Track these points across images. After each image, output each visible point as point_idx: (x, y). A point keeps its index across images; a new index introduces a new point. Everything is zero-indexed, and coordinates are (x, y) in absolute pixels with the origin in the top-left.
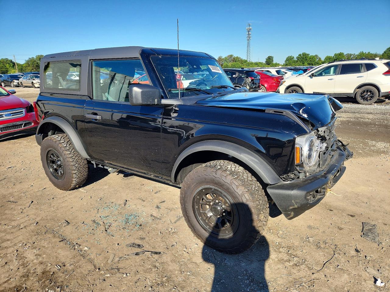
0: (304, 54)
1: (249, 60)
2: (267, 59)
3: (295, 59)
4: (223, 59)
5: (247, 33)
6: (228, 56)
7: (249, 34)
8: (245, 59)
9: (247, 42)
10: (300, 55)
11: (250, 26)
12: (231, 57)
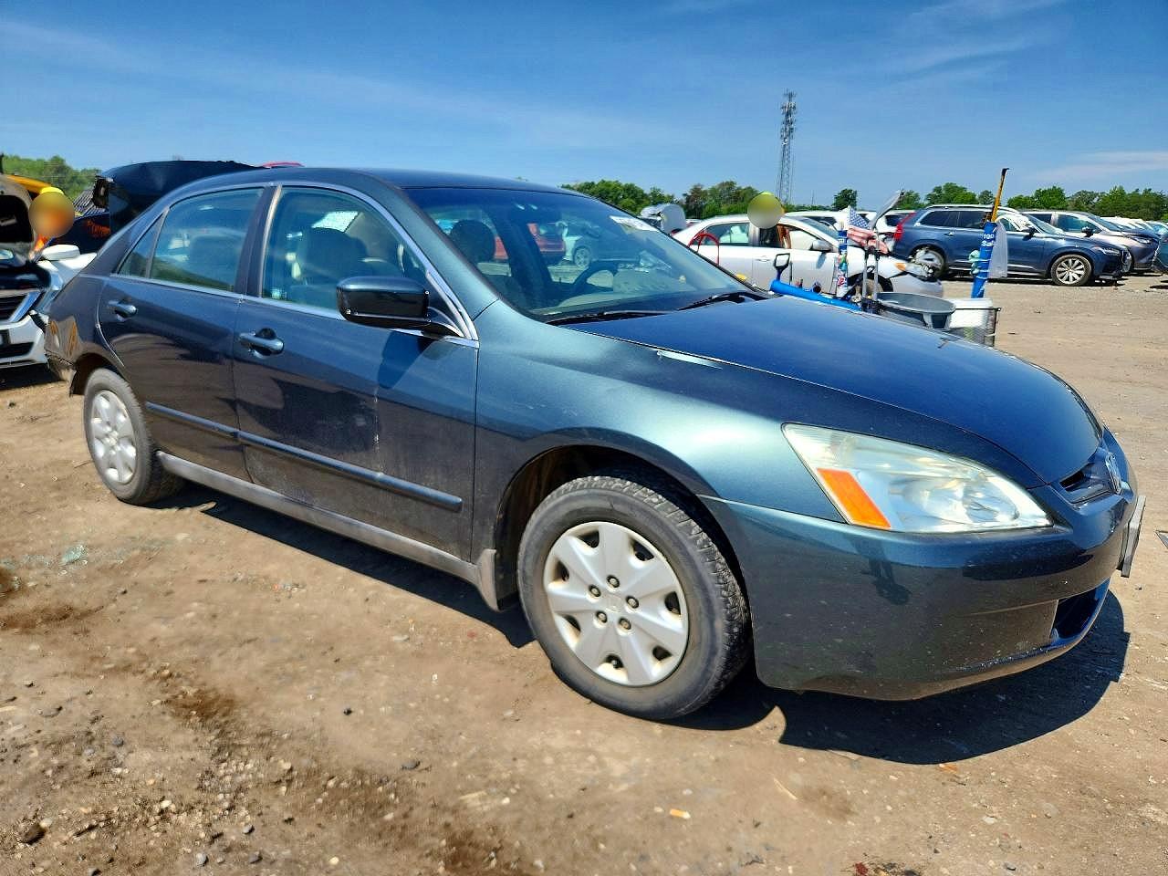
0: (951, 188)
3: (923, 200)
4: (705, 191)
5: (783, 119)
6: (723, 185)
7: (788, 122)
10: (938, 190)
12: (729, 189)
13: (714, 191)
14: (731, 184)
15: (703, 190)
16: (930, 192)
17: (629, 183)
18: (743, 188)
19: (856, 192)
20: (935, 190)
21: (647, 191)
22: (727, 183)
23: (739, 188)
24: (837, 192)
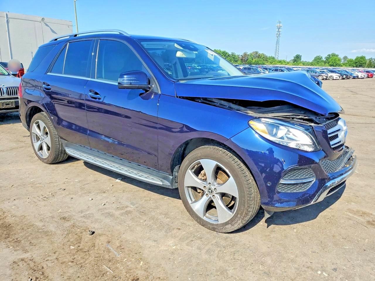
0: (334, 55)
1: (277, 56)
2: (295, 57)
3: (324, 59)
4: (248, 55)
5: (277, 30)
6: (253, 52)
7: (279, 31)
8: (273, 56)
9: (276, 38)
10: (329, 55)
11: (280, 22)
12: (256, 54)
13: (251, 54)
14: (257, 53)
15: (248, 54)
16: (326, 56)
17: (224, 51)
18: (261, 53)
19: (301, 56)
20: (328, 56)
21: (230, 53)
22: (255, 52)
23: (260, 54)
24: (295, 55)
